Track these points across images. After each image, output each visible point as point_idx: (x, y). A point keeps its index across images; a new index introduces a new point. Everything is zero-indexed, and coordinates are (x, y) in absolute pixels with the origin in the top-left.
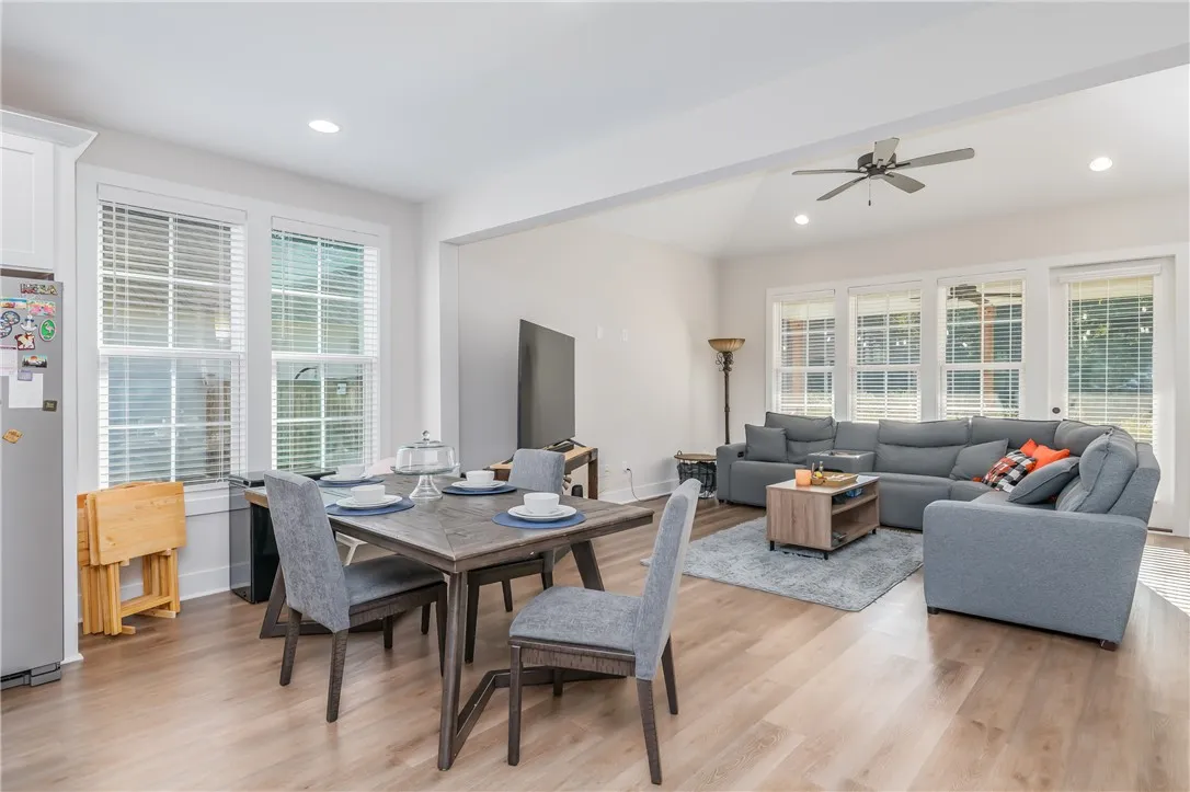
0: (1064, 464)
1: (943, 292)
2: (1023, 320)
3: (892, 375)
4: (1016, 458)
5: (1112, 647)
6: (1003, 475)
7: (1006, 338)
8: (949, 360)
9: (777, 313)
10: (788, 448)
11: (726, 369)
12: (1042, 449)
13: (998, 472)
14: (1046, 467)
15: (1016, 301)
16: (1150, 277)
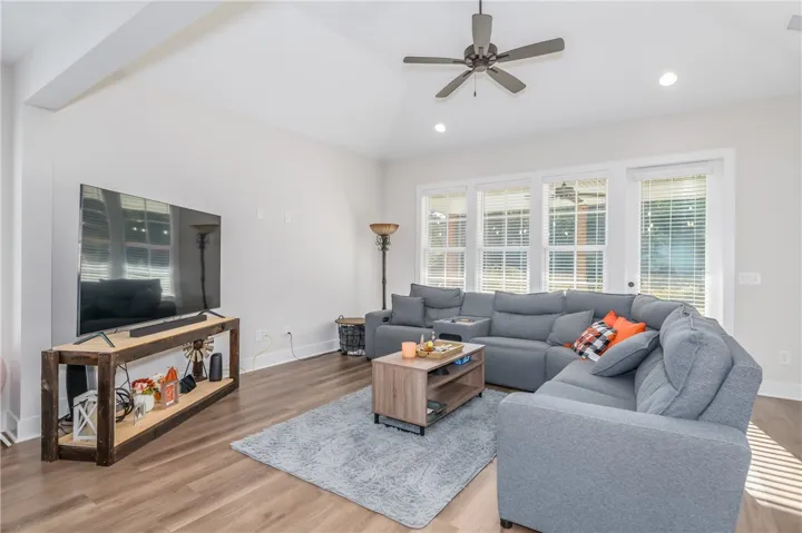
0: (641, 339)
1: (547, 191)
2: (606, 212)
3: (509, 254)
4: (600, 329)
6: (589, 344)
7: (594, 228)
8: (551, 242)
9: (425, 205)
10: (425, 314)
11: (384, 249)
12: (621, 320)
13: (584, 341)
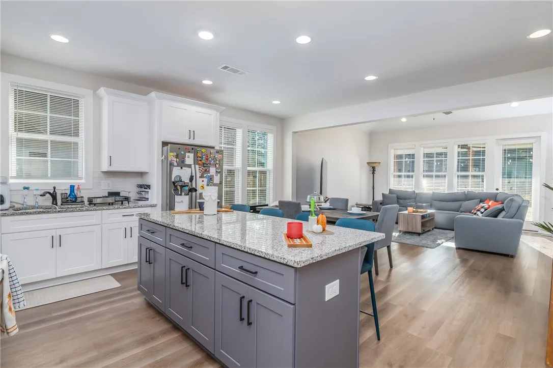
0: (500, 206)
1: (457, 147)
2: (485, 157)
3: (437, 176)
4: (483, 205)
5: (512, 257)
6: (478, 210)
7: (479, 164)
8: (458, 171)
9: (392, 153)
10: (399, 202)
11: (373, 173)
12: (492, 202)
13: (476, 210)
14: (493, 207)
15: (483, 149)
16: (532, 144)
